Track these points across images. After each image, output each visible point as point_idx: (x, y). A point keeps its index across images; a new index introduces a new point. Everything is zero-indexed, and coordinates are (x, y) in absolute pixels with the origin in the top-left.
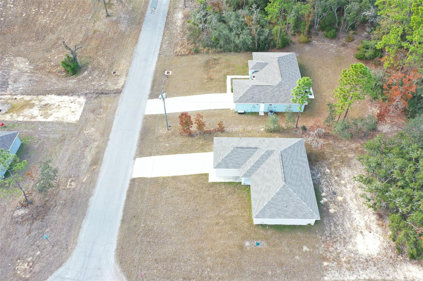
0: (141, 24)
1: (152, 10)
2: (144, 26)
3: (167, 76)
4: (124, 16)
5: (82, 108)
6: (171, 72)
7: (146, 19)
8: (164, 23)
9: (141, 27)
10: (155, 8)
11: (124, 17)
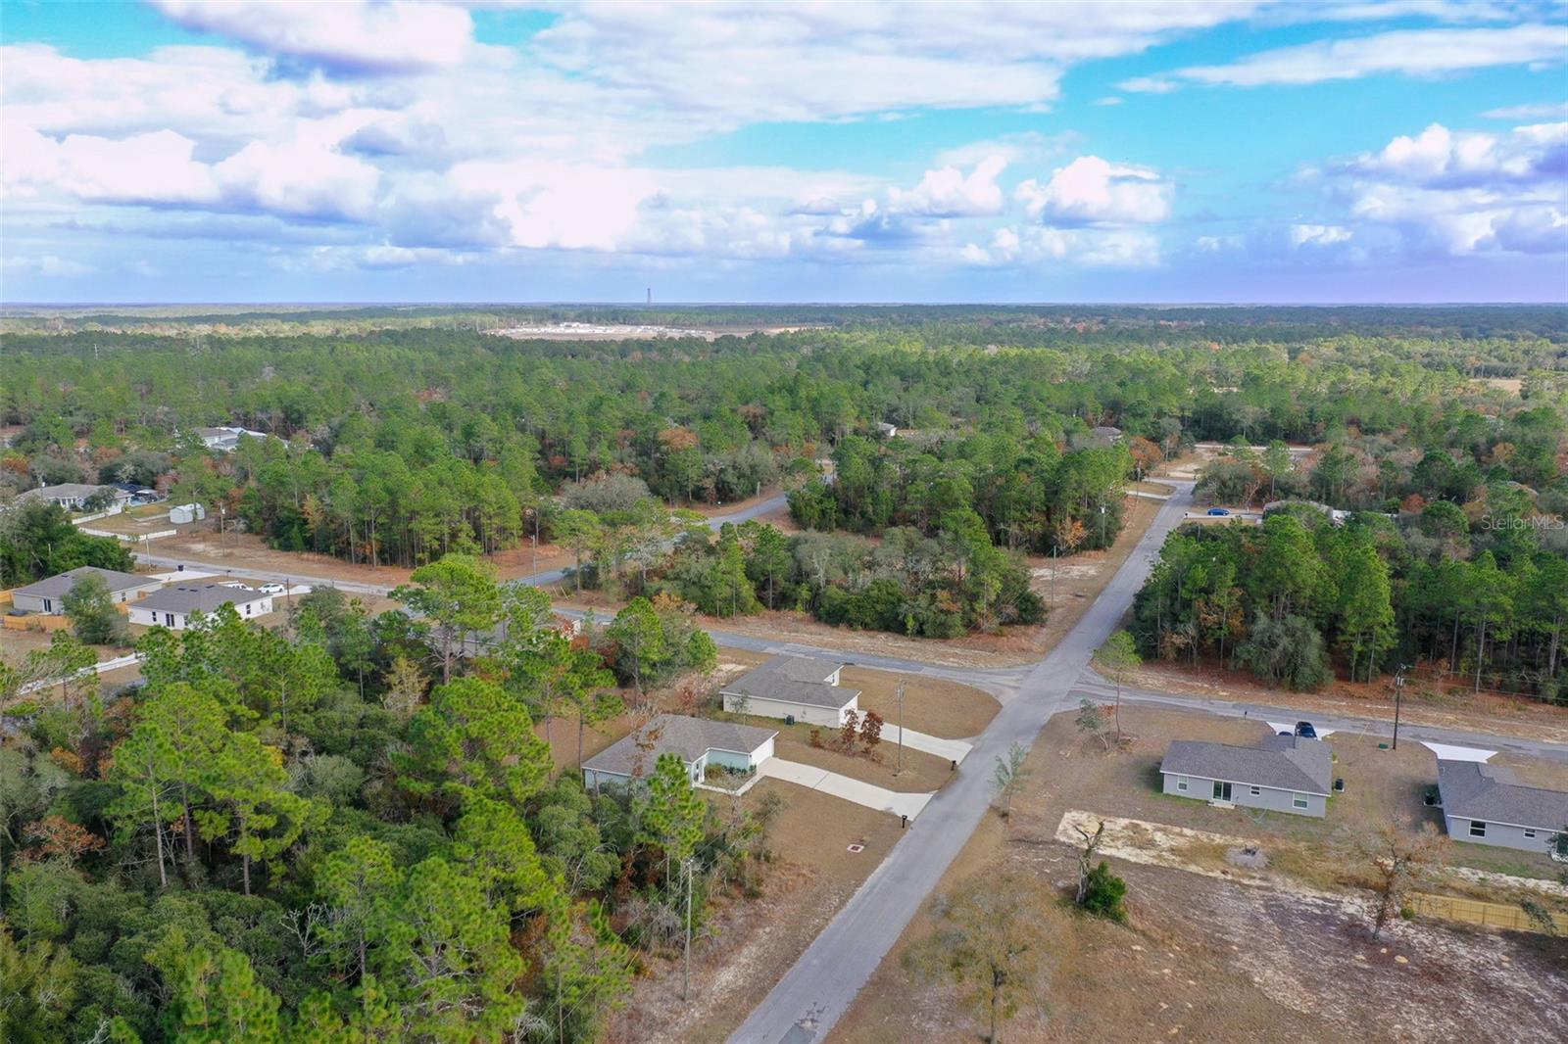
0: (875, 979)
1: (813, 1020)
2: (869, 967)
3: (862, 842)
4: (931, 1024)
5: (1061, 827)
6: (849, 848)
7: (851, 993)
8: (798, 966)
9: (879, 969)
10: (798, 1026)
11: (930, 1018)
